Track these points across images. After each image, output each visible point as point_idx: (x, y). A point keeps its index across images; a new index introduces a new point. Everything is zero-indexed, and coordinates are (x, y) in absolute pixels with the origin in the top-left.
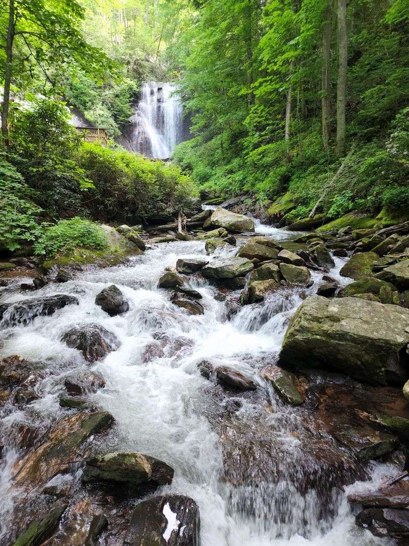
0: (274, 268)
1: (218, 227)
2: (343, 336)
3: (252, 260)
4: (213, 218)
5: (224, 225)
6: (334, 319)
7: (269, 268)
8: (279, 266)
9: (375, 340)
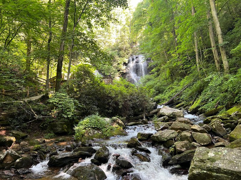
0: (189, 134)
1: (164, 115)
2: (218, 170)
3: (177, 131)
4: (161, 112)
5: (167, 114)
6: (212, 160)
7: (185, 135)
8: (191, 133)
9: (238, 172)
